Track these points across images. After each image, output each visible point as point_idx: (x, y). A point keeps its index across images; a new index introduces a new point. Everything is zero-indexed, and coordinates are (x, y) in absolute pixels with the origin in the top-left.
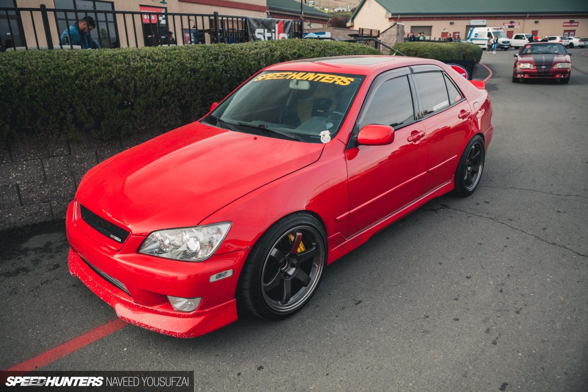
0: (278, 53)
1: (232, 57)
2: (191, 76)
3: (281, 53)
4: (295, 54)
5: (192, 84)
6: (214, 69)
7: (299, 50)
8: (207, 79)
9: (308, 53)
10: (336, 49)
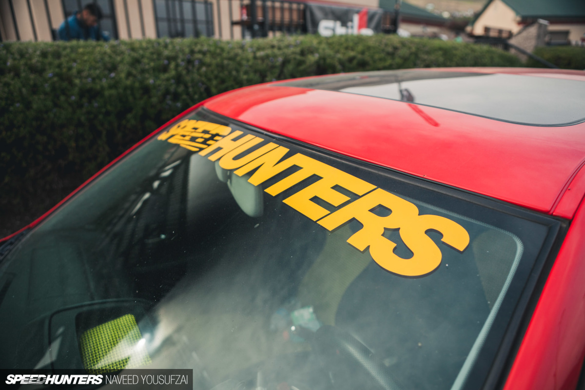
0: (312, 58)
1: (202, 63)
2: (81, 106)
3: (320, 58)
4: (351, 60)
5: (80, 124)
6: (146, 90)
7: (363, 53)
8: (121, 115)
9: (381, 60)
10: (440, 53)
